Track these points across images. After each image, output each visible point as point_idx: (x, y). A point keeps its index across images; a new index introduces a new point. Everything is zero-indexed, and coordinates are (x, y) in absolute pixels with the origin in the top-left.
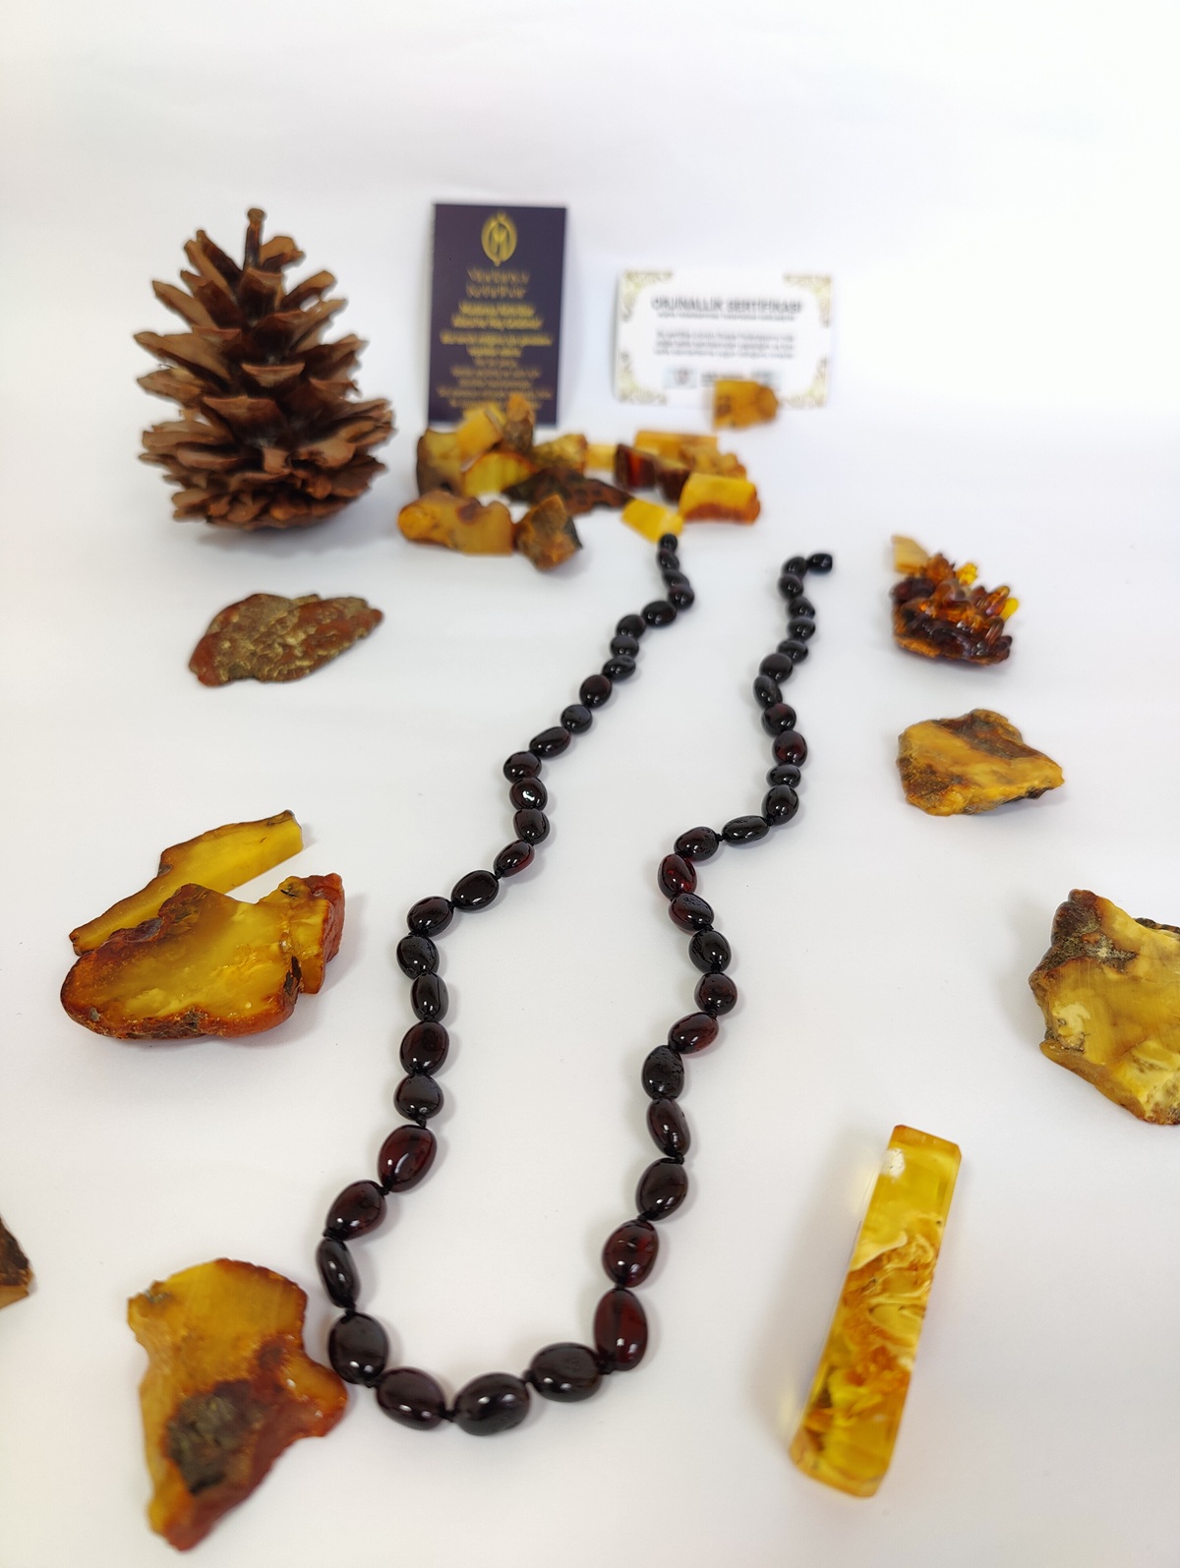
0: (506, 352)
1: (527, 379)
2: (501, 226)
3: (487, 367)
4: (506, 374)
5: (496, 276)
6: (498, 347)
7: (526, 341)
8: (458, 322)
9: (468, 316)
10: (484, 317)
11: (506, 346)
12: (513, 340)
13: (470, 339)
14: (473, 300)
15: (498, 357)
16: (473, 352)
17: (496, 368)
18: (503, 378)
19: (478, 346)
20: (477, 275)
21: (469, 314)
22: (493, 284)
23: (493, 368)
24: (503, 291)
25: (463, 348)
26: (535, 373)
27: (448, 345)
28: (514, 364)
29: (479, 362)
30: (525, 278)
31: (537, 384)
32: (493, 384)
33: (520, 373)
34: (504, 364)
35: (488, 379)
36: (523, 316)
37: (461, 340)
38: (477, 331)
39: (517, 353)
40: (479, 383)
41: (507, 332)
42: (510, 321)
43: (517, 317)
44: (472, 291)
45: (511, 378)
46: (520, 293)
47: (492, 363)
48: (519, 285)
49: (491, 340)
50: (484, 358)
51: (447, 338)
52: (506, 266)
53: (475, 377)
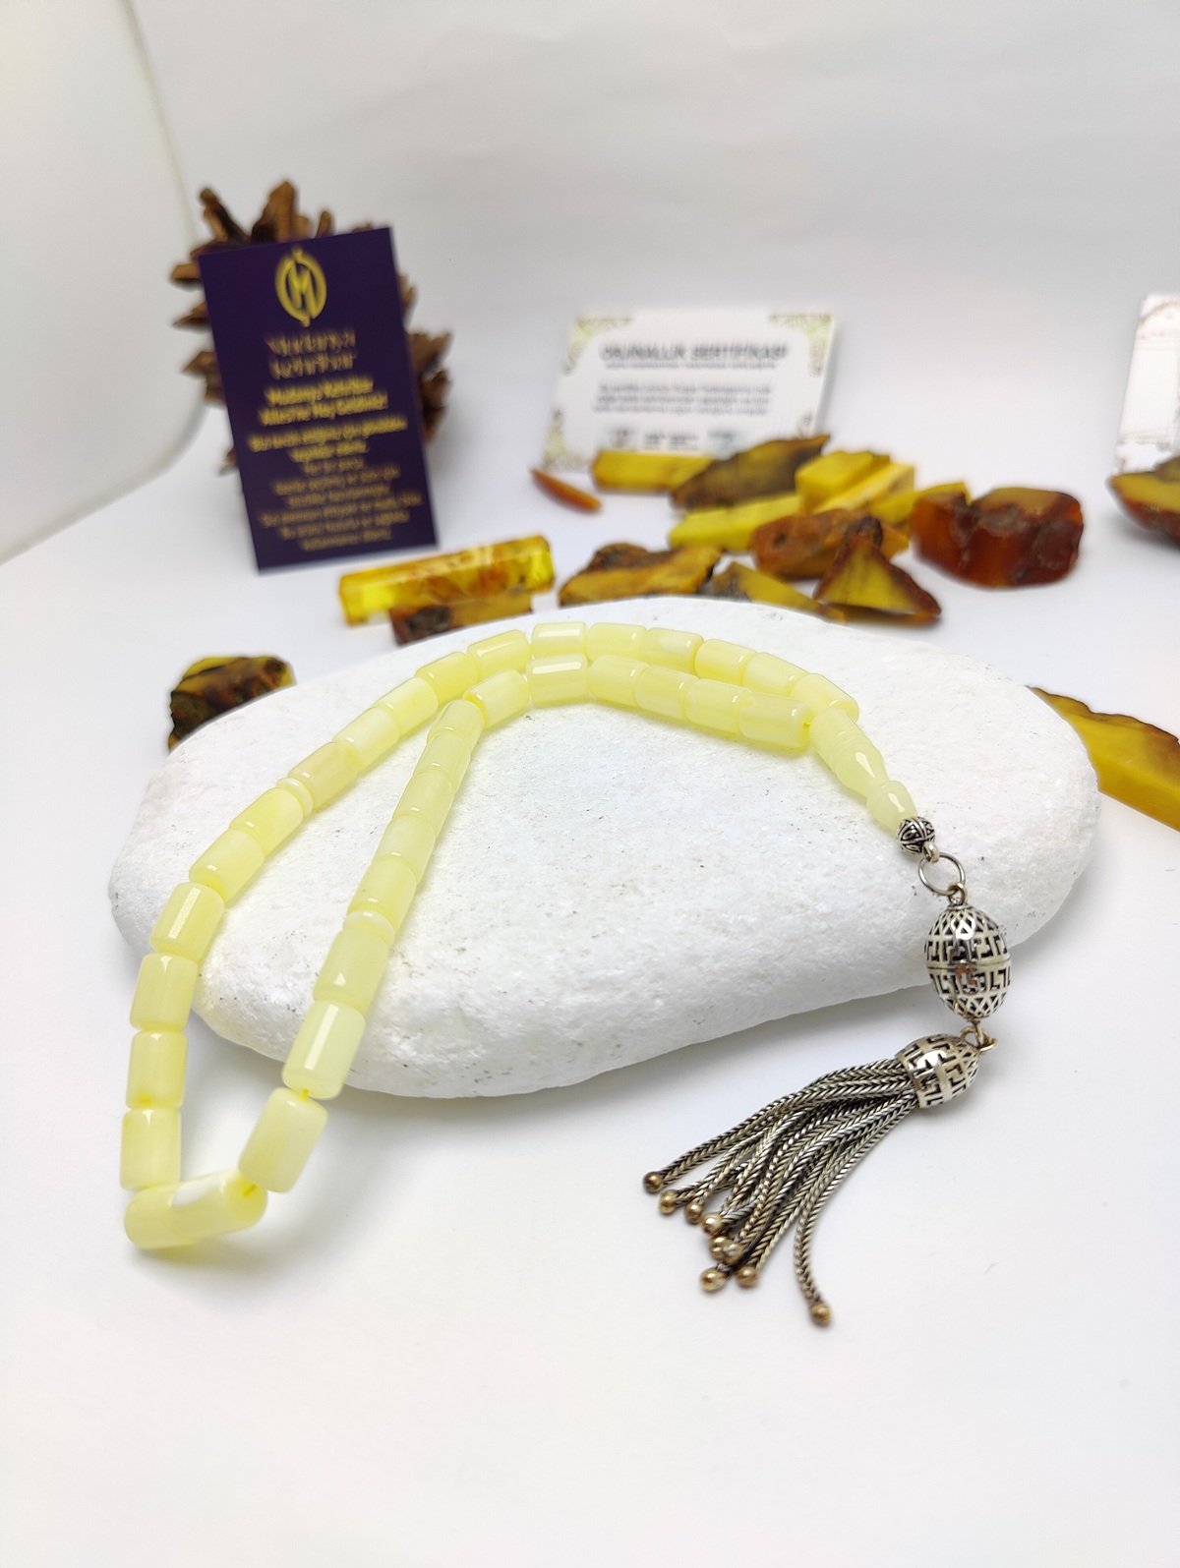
0: (345, 449)
1: (381, 481)
2: (299, 267)
3: (321, 474)
4: (351, 479)
5: (310, 342)
6: (331, 443)
7: (369, 428)
8: (269, 417)
9: (279, 407)
10: (304, 404)
11: (343, 440)
12: (350, 431)
13: (291, 439)
14: (283, 384)
15: (335, 458)
16: (298, 456)
17: (335, 473)
18: (348, 486)
19: (301, 446)
20: (282, 346)
21: (282, 403)
22: (306, 355)
23: (331, 474)
24: (323, 362)
25: (283, 453)
26: (391, 472)
27: (261, 452)
28: (359, 464)
29: (310, 469)
30: (350, 338)
31: (397, 487)
32: (335, 497)
33: (372, 475)
34: (343, 465)
35: (326, 490)
36: (359, 393)
37: (278, 442)
38: (298, 426)
39: (360, 447)
40: (315, 499)
41: (340, 420)
42: (340, 404)
43: (350, 396)
44: (278, 370)
45: (359, 484)
46: (347, 361)
47: (327, 467)
48: (344, 349)
49: (320, 435)
50: (315, 461)
51: (257, 444)
52: (319, 325)
53: (307, 491)
